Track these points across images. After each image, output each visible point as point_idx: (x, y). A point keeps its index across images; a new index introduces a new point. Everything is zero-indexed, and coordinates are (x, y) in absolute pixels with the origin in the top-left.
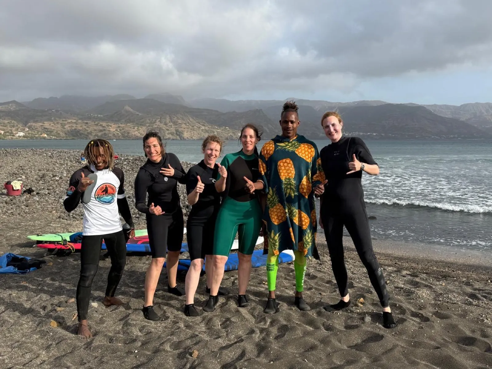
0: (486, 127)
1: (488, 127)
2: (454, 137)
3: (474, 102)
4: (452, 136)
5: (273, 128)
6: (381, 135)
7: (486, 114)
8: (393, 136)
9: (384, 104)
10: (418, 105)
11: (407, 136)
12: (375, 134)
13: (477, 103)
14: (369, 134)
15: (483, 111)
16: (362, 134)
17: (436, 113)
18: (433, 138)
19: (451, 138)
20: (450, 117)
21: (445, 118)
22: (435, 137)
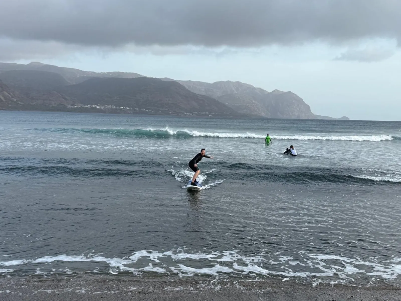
0: (236, 105)
1: (237, 105)
2: (206, 114)
3: (225, 81)
4: (204, 113)
5: (10, 96)
6: (135, 110)
7: (236, 93)
8: (147, 111)
9: (139, 77)
10: (173, 80)
11: (160, 112)
12: (128, 108)
13: (228, 82)
14: (122, 108)
15: (234, 89)
16: (115, 107)
17: (189, 89)
18: (186, 115)
19: (203, 115)
20: (204, 93)
21: (198, 95)
22: (188, 113)
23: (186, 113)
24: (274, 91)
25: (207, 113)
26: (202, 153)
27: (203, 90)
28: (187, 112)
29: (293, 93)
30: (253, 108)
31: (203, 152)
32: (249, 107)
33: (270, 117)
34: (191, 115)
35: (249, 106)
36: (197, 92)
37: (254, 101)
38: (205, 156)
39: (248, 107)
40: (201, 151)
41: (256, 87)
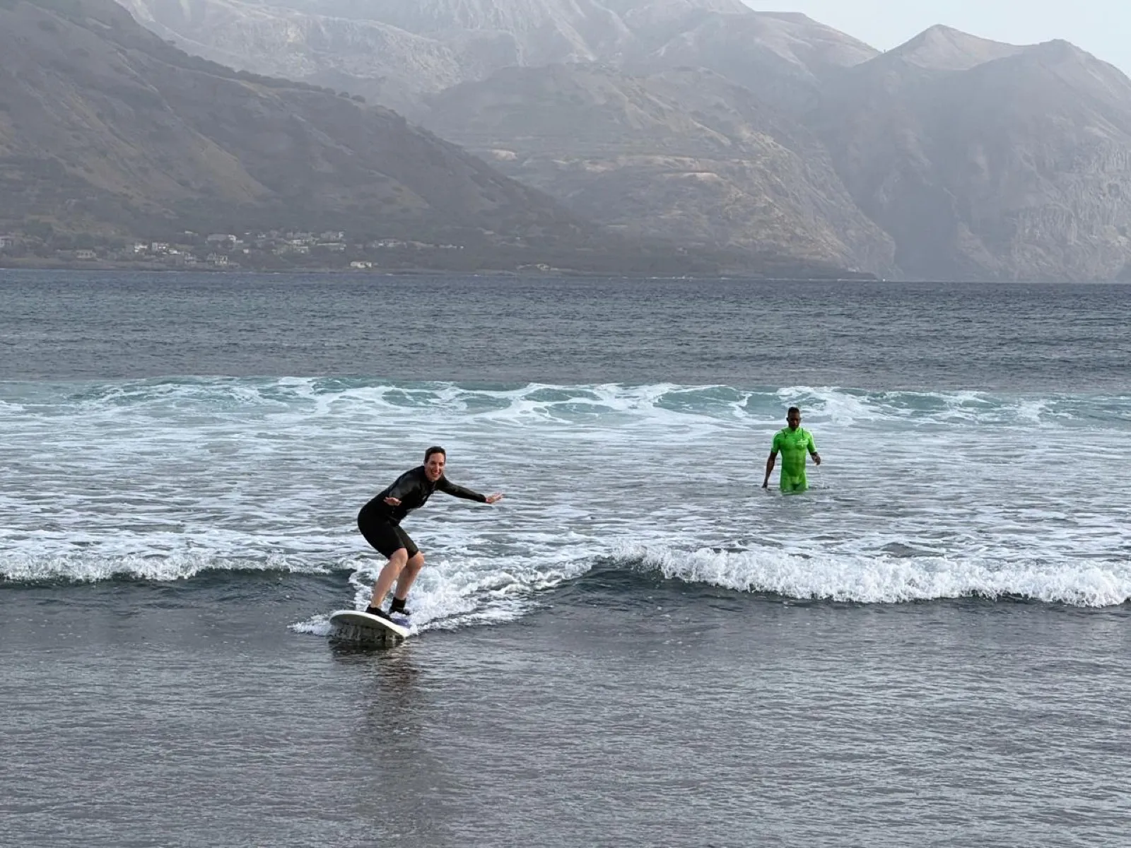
0: (588, 167)
2: (320, 255)
4: (300, 244)
7: (591, 58)
17: (167, 34)
18: (138, 257)
19: (294, 257)
20: (299, 69)
21: (244, 84)
22: (156, 246)
23: (139, 248)
24: (921, 40)
25: (336, 240)
26: (429, 465)
27: (292, 35)
28: (148, 240)
29: (1091, 60)
30: (736, 192)
31: (434, 463)
32: (701, 185)
33: (896, 276)
34: (192, 261)
35: (702, 176)
36: (232, 57)
37: (745, 134)
38: (444, 486)
39: (692, 181)
40: (427, 460)
41: (757, 9)
